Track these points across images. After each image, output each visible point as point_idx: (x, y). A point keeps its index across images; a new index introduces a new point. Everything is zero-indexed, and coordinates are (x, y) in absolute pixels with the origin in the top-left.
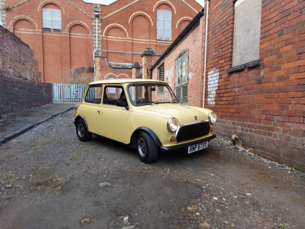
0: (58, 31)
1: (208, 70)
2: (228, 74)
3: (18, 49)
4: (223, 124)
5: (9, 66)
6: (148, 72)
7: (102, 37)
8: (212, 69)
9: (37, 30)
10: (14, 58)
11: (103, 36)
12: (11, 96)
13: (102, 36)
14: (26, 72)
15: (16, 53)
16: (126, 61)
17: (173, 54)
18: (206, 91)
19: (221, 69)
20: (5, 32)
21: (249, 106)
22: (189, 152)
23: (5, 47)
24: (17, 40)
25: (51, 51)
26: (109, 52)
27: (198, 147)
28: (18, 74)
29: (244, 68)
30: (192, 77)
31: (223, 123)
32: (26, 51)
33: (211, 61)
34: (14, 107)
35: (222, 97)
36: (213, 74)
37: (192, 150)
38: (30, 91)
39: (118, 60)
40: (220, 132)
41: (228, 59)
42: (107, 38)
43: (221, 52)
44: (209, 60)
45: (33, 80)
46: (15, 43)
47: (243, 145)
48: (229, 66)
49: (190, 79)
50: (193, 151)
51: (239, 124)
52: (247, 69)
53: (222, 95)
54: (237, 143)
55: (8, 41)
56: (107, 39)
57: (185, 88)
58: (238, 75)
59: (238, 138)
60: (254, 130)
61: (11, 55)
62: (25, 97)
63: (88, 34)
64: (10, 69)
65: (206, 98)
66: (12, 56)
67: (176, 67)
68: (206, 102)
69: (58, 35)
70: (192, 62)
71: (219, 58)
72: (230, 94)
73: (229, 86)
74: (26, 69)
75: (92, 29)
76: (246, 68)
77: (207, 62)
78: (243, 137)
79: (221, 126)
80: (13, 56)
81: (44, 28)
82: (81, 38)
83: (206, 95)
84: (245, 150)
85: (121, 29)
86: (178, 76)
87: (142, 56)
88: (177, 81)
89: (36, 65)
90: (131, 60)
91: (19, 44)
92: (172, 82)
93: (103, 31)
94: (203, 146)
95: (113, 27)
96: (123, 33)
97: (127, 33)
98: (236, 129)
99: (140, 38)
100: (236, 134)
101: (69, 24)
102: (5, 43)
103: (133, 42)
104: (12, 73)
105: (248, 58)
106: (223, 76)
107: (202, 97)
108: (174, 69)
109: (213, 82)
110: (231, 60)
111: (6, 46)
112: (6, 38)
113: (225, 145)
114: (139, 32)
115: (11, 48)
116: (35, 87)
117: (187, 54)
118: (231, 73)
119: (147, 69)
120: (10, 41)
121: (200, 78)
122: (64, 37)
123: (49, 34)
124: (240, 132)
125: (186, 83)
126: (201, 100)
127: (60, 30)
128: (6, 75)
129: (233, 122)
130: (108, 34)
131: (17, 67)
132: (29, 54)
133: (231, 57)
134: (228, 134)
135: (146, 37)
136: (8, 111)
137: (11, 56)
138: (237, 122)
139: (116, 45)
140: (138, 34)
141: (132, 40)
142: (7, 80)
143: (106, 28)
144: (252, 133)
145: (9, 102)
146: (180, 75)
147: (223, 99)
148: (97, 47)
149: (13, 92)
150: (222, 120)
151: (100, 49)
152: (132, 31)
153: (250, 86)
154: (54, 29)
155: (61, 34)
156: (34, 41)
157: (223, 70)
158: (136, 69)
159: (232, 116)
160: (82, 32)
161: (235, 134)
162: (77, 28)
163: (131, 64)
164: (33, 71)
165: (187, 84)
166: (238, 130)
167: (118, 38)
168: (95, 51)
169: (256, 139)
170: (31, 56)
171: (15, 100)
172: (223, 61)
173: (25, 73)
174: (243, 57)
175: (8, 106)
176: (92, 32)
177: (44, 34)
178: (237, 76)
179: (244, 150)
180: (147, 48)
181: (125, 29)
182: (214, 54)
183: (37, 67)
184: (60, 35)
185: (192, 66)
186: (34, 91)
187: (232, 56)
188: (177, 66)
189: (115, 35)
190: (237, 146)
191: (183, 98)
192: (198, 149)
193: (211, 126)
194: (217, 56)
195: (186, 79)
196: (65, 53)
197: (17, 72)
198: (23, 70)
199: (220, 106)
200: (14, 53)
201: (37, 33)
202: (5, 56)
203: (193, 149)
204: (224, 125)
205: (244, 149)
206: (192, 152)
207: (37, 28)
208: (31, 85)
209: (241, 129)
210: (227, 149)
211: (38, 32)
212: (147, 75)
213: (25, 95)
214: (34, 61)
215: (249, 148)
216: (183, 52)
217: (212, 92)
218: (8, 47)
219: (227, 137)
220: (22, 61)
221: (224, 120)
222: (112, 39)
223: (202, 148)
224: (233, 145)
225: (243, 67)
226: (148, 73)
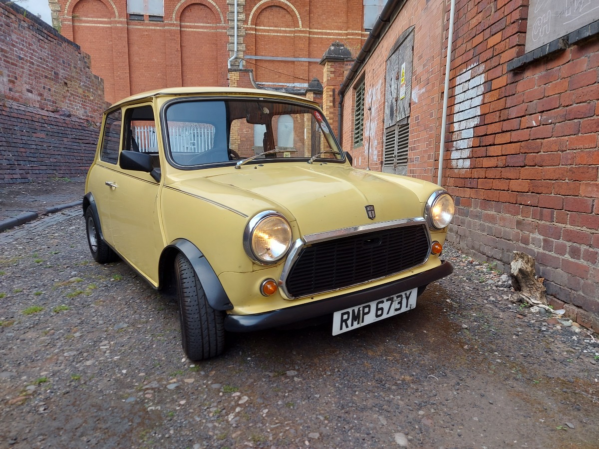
0: (158, 19)
1: (456, 70)
2: (511, 75)
3: (51, 52)
4: (490, 225)
5: (28, 87)
6: (334, 99)
7: (247, 29)
8: (467, 66)
9: (117, 19)
10: (39, 70)
11: (248, 26)
12: (23, 150)
13: (246, 26)
14: (73, 101)
15: (44, 60)
16: (296, 79)
17: (382, 47)
18: (450, 132)
19: (490, 62)
20: (15, 13)
21: (573, 172)
22: (336, 330)
23: (13, 45)
24: (46, 32)
25: (144, 61)
26: (260, 60)
27: (378, 309)
28: (50, 105)
29: (563, 48)
30: (420, 97)
31: (490, 222)
32: (70, 57)
33: (464, 45)
34: (29, 173)
35: (490, 145)
36: (469, 80)
37: (349, 322)
38: (78, 141)
39: (280, 77)
40: (480, 245)
41: (515, 28)
42: (256, 30)
43: (493, 11)
44: (459, 42)
45: (89, 119)
46: (41, 38)
47: (545, 294)
48: (516, 49)
49: (415, 103)
50: (356, 326)
51: (537, 226)
52: (572, 48)
53: (489, 140)
54: (527, 286)
55: (22, 33)
56: (257, 33)
57: (404, 127)
58: (544, 73)
59: (531, 271)
60: (586, 251)
61: (33, 63)
62: (64, 153)
63: (217, 23)
64: (30, 94)
65: (448, 150)
66: (35, 67)
67: (387, 78)
68: (447, 160)
69: (158, 28)
70: (420, 57)
71: (488, 31)
72: (515, 136)
73: (513, 112)
74: (71, 93)
75: (224, 13)
76: (570, 46)
77: (453, 51)
78: (548, 268)
79: (484, 231)
80: (38, 66)
81: (130, 15)
82: (204, 33)
83: (449, 142)
84: (552, 310)
85: (286, 10)
86: (390, 98)
87: (323, 63)
88: (387, 111)
89: (97, 88)
90: (305, 76)
91: (52, 40)
92: (379, 115)
93: (247, 16)
94: (396, 305)
95: (269, 5)
96: (291, 18)
97: (299, 16)
98: (526, 241)
99: (326, 28)
100: (526, 259)
101: (179, 4)
102: (14, 37)
103: (311, 36)
104: (35, 101)
105: (580, 13)
106: (496, 84)
107: (438, 148)
108: (382, 84)
109: (466, 105)
110: (522, 31)
111: (17, 42)
112: (17, 26)
113: (489, 288)
114: (325, 14)
115: (31, 49)
116: (93, 133)
117: (411, 40)
118: (518, 71)
119: (334, 91)
120: (28, 32)
121: (437, 96)
122: (170, 31)
123: (139, 27)
124: (538, 253)
125: (405, 115)
126: (435, 157)
127: (162, 17)
128: (15, 105)
129: (517, 221)
130: (258, 22)
131: (49, 90)
132: (79, 62)
133: (522, 19)
134: (503, 253)
135: (339, 24)
136: (11, 181)
137: (32, 66)
138: (530, 219)
139: (275, 45)
140: (323, 19)
141: (310, 33)
142: (15, 115)
143: (255, 9)
144: (579, 259)
145: (16, 163)
146: (395, 96)
147: (493, 151)
148: (236, 50)
149: (29, 142)
150: (486, 212)
151: (241, 55)
152: (310, 13)
153: (581, 104)
154: (150, 16)
155: (165, 25)
156: (111, 43)
157: (497, 64)
158: (314, 93)
159: (515, 203)
160: (205, 19)
161: (523, 258)
162: (196, 11)
163: (306, 85)
164: (90, 100)
165: (408, 117)
166: (531, 246)
167: (279, 29)
168: (230, 59)
169: (590, 281)
170: (84, 68)
171: (32, 159)
172: (497, 38)
173: (70, 104)
174: (562, 13)
175: (13, 172)
176: (225, 17)
177: (131, 27)
178: (540, 78)
179: (547, 311)
180: (333, 45)
181: (295, 10)
182: (474, 22)
183: (99, 92)
184: (161, 28)
185: (419, 69)
186: (87, 141)
187: (524, 19)
188: (389, 75)
189: (273, 23)
190: (525, 295)
191: (399, 154)
192: (377, 316)
193: (434, 237)
194: (480, 28)
195: (407, 106)
196: (171, 66)
197: (49, 101)
198: (64, 97)
199: (482, 173)
200: (40, 60)
201: (118, 25)
202: (16, 66)
203: (356, 318)
204: (490, 228)
205: (547, 307)
206: (350, 328)
207: (117, 14)
208: (80, 128)
209: (542, 244)
210: (493, 303)
211: (119, 22)
212: (332, 104)
213: (62, 149)
214: (93, 78)
215: (566, 305)
216: (401, 37)
217: (465, 134)
218: (23, 45)
219: (499, 262)
220: (60, 77)
221: (492, 212)
222: (268, 31)
223: (393, 313)
224: (512, 289)
225: (561, 45)
226: (334, 101)
